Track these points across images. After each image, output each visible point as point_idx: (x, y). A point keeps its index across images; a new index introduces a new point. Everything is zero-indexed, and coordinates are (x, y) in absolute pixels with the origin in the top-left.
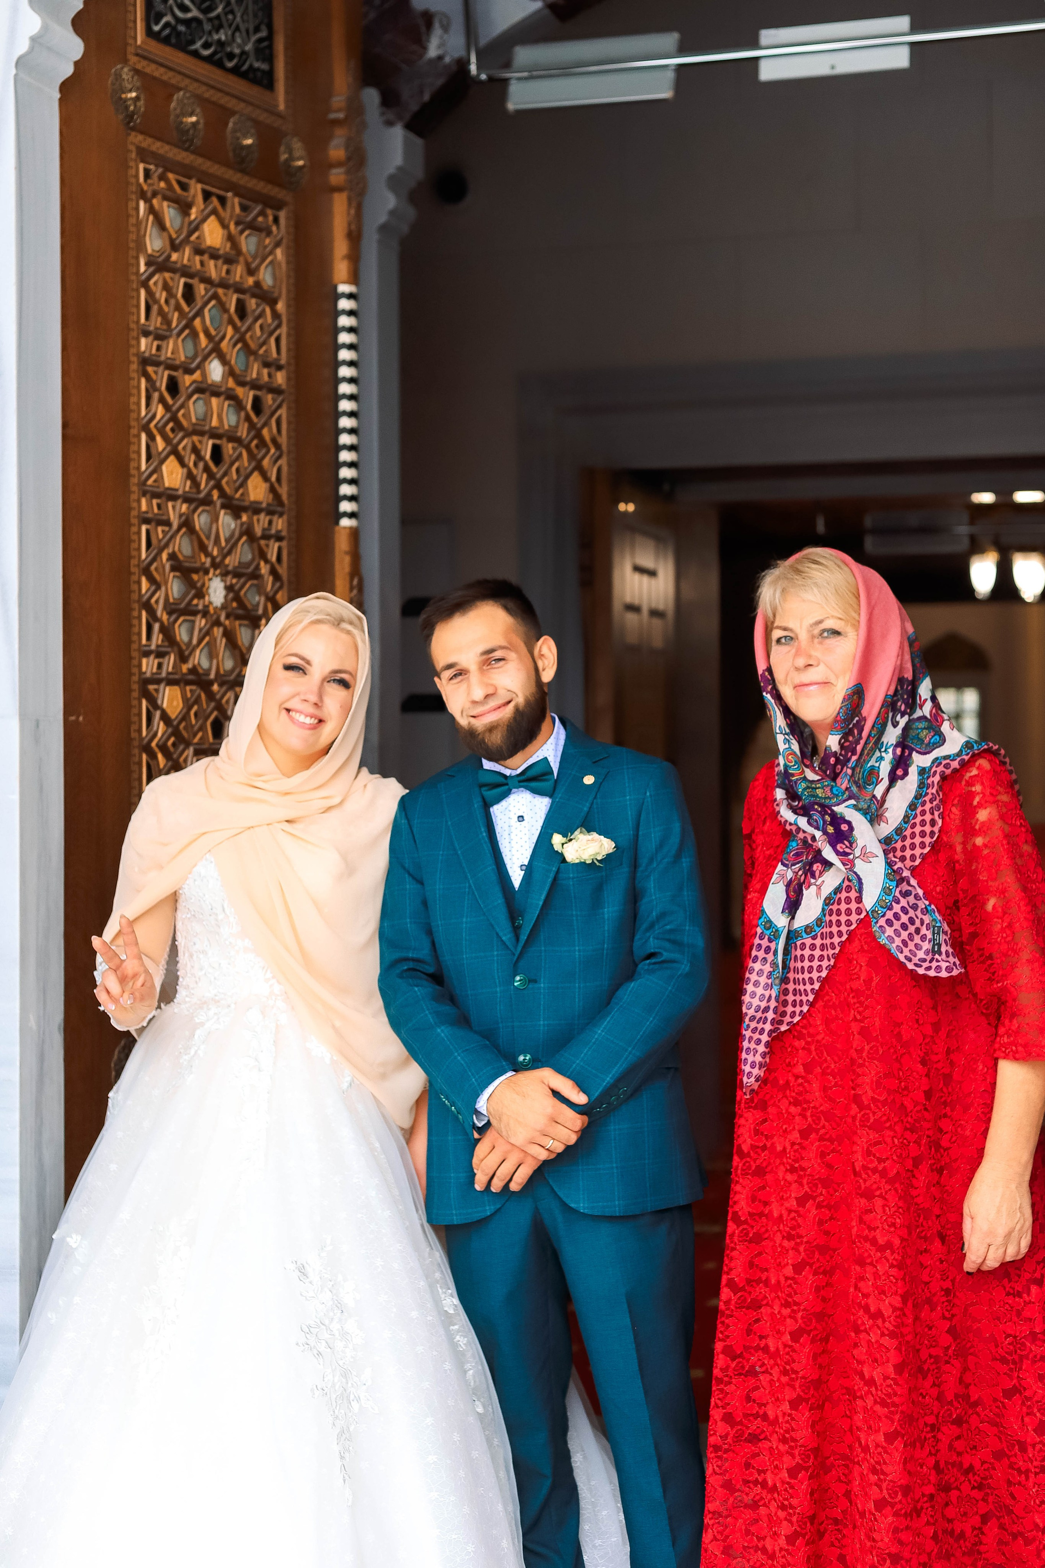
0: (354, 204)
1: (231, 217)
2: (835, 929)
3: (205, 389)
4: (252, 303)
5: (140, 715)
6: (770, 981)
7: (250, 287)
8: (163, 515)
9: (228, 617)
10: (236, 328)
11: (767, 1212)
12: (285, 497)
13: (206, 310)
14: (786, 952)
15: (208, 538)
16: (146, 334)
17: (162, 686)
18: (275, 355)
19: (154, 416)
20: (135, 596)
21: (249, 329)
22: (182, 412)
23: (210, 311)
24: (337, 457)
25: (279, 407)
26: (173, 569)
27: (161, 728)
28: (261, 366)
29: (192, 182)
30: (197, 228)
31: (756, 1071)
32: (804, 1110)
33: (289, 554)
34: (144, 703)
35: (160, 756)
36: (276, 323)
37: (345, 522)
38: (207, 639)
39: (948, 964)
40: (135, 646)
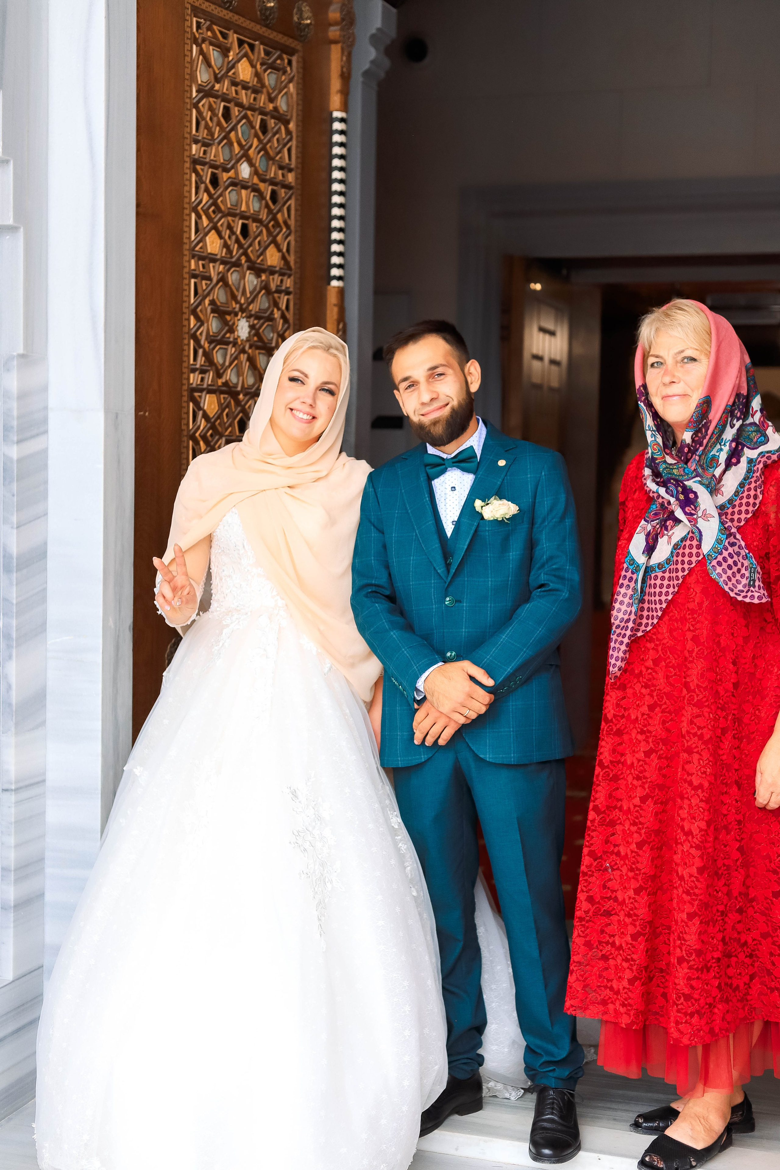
0: (346, 53)
1: (258, 60)
2: (680, 566)
3: (237, 184)
4: (272, 123)
5: (188, 413)
6: (631, 601)
7: (271, 110)
8: (206, 272)
9: (250, 347)
10: (259, 140)
11: (623, 760)
12: (292, 264)
13: (239, 126)
14: (644, 581)
15: (238, 290)
16: (196, 142)
17: (204, 393)
18: (287, 161)
19: (201, 201)
20: (186, 329)
21: (269, 141)
22: (221, 199)
23: (241, 126)
24: (330, 236)
25: (289, 198)
26: (213, 311)
27: (203, 424)
28: (277, 169)
29: (231, 33)
30: (233, 67)
31: (619, 663)
32: (652, 691)
33: (295, 304)
34: (191, 405)
35: (202, 443)
36: (288, 137)
37: (335, 283)
38: (236, 362)
39: (759, 594)
40: (185, 365)
